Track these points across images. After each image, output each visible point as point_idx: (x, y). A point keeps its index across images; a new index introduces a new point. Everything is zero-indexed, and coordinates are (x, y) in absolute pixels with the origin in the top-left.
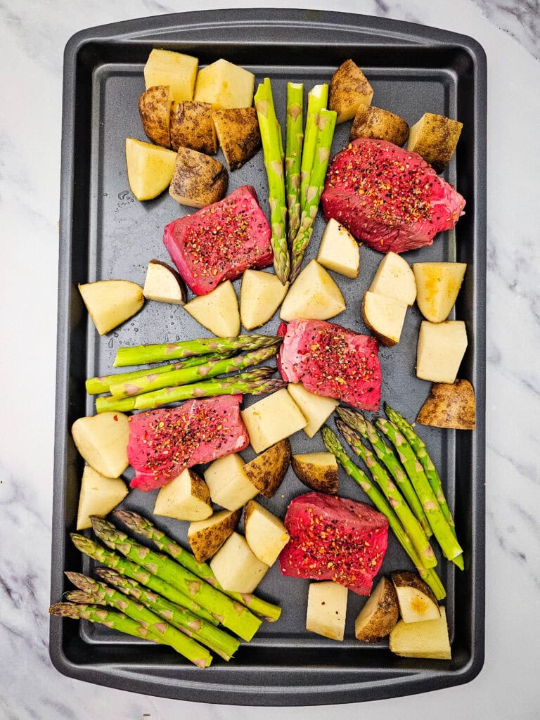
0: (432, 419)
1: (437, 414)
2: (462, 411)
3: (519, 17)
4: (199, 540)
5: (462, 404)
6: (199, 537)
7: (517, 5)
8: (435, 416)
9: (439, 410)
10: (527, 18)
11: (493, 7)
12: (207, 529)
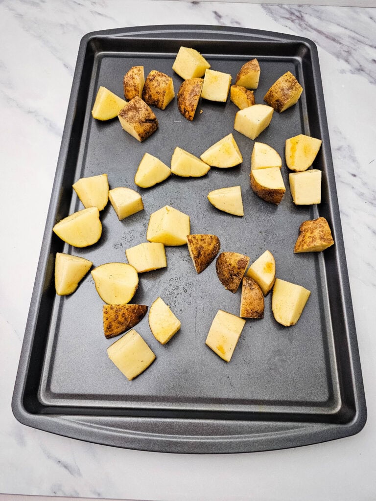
0: (303, 245)
1: (306, 240)
2: (322, 233)
3: (292, 21)
4: (110, 311)
5: (321, 229)
6: (111, 309)
7: (291, 17)
8: (305, 243)
9: (306, 237)
10: (297, 21)
11: (278, 17)
12: (119, 305)
